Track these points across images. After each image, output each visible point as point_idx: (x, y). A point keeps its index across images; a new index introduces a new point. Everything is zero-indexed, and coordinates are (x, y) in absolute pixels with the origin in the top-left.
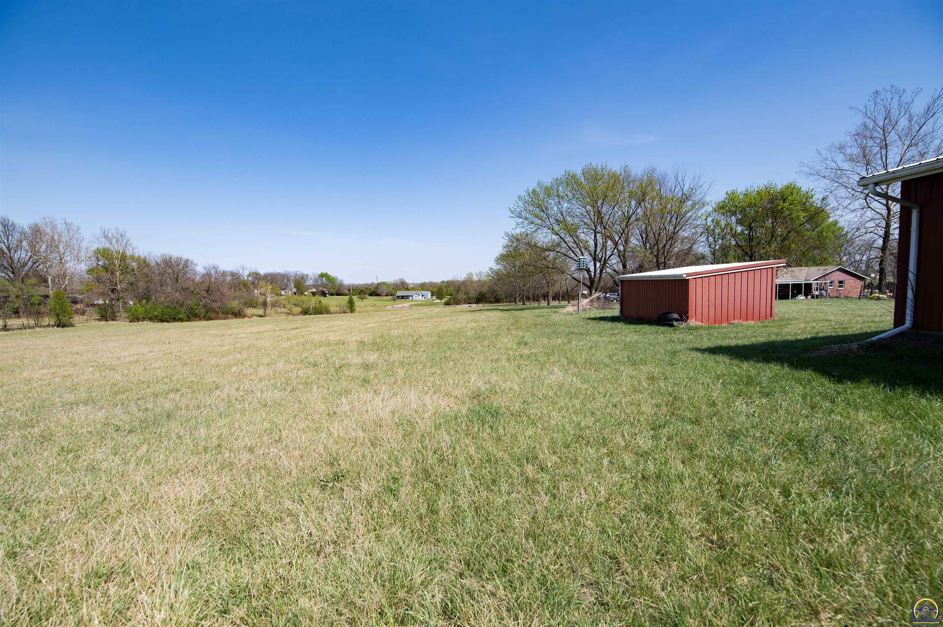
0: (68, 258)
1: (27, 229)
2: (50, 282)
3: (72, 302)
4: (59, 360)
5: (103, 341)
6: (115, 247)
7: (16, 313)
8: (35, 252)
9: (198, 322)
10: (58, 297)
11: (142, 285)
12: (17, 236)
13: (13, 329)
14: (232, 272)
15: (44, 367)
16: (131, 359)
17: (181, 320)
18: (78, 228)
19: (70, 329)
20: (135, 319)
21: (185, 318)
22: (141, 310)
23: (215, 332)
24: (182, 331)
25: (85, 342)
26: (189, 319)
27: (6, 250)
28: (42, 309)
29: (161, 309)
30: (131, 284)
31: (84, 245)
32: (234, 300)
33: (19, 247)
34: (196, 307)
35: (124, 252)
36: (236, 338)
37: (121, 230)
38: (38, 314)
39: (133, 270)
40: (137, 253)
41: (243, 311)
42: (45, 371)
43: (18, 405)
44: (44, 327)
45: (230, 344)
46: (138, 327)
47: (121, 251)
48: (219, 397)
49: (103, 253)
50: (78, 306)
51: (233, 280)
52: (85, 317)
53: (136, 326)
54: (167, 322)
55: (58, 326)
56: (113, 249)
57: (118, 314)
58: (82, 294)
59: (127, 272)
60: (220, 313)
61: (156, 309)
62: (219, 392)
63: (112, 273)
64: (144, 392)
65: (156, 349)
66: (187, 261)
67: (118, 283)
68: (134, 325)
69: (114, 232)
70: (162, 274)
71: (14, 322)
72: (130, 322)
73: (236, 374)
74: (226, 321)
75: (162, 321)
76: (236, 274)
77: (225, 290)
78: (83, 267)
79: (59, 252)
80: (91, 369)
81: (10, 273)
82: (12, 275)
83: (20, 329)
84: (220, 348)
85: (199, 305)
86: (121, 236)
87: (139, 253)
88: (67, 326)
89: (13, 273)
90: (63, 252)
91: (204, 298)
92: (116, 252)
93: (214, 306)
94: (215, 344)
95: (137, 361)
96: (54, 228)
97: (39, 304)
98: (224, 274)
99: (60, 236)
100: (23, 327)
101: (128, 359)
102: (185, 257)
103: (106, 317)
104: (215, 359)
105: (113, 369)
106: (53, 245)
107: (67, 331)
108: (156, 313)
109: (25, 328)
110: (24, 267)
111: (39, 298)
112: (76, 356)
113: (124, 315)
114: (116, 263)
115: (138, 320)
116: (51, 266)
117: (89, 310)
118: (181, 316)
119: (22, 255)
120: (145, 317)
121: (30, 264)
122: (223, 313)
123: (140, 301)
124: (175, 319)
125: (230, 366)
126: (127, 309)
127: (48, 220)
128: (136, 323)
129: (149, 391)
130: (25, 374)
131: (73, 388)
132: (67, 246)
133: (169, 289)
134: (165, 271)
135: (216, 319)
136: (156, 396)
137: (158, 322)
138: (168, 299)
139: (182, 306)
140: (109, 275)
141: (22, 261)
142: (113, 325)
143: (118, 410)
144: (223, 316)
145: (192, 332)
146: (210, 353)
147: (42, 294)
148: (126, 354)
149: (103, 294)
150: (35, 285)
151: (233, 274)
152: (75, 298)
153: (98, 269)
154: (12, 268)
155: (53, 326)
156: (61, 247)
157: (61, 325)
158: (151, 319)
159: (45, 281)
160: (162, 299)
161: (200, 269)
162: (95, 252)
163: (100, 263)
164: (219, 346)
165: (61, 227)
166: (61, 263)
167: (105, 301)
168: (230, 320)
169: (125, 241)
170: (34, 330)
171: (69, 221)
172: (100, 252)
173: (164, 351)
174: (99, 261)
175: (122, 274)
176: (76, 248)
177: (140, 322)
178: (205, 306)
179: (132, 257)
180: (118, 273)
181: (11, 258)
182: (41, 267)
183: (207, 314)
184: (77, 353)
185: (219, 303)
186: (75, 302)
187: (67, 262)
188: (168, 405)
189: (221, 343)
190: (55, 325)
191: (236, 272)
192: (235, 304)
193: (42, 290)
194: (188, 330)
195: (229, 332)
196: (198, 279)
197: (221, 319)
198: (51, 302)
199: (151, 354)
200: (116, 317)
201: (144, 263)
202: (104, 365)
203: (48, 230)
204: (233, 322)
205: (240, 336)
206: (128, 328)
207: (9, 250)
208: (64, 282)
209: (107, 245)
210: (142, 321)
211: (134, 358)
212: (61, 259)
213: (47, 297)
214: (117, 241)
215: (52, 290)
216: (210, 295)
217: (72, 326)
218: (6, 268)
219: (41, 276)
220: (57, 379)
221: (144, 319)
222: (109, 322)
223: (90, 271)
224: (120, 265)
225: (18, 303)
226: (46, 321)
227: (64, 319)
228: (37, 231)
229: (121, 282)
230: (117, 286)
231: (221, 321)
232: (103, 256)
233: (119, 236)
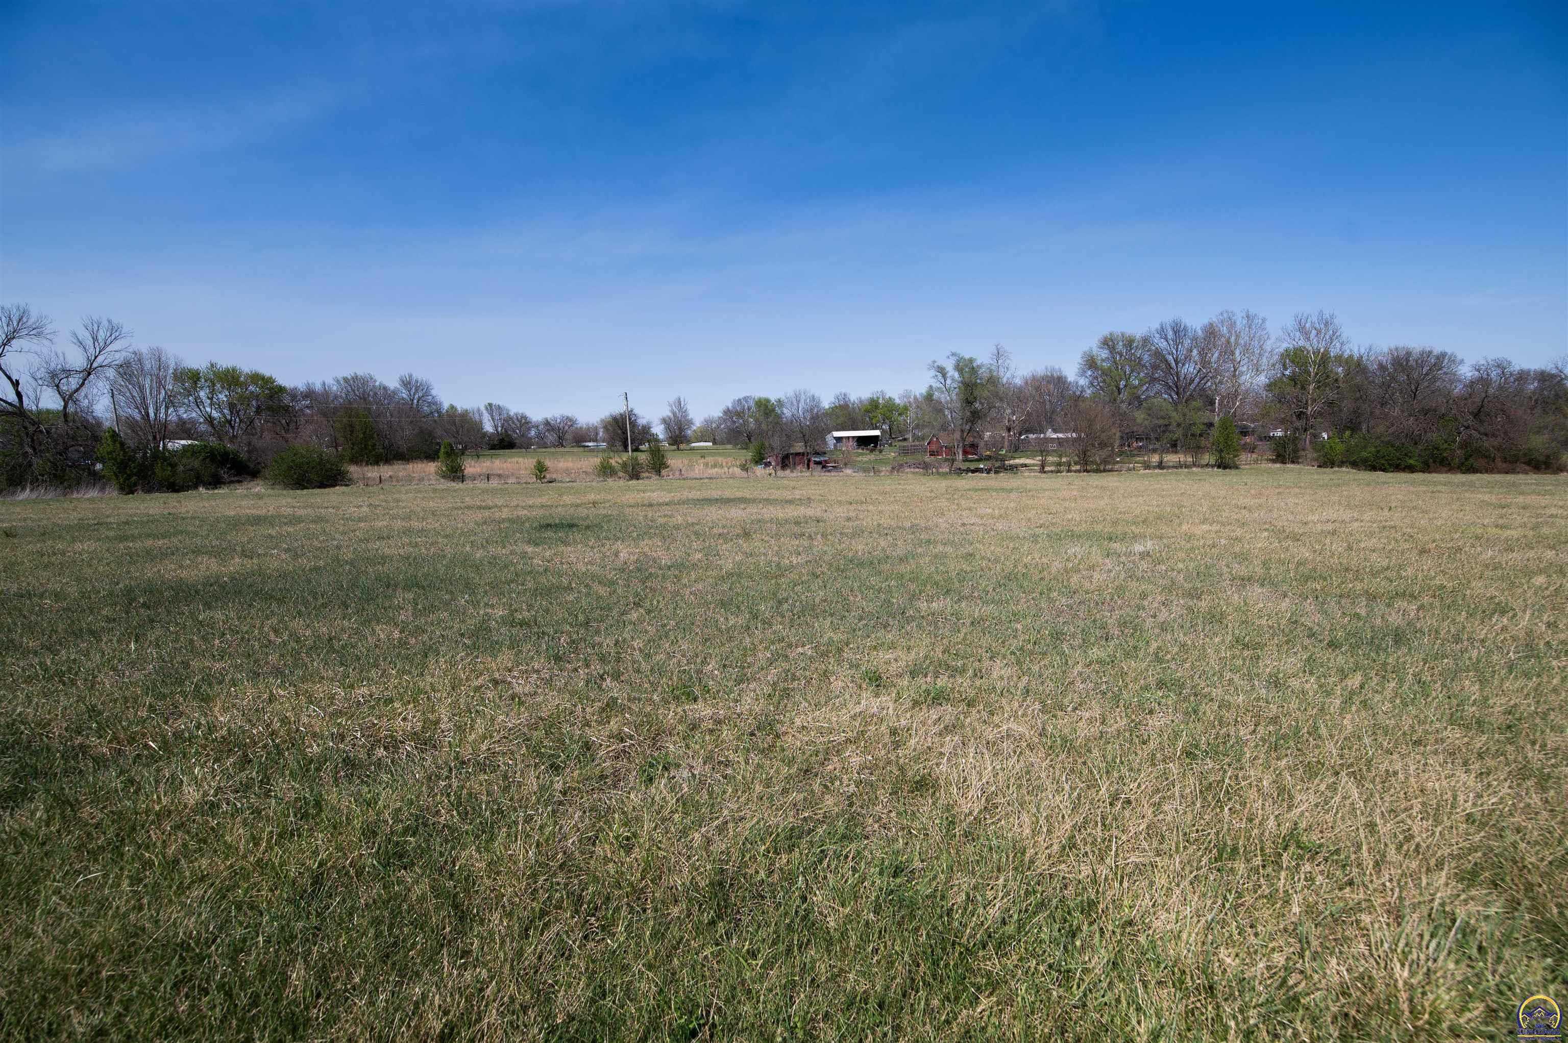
0: (1244, 369)
1: (1200, 333)
2: (1217, 405)
3: (1241, 432)
4: (1224, 514)
5: (1279, 493)
6: (1315, 344)
7: (1174, 447)
8: (1205, 363)
9: (1444, 475)
10: (1225, 425)
11: (1347, 405)
12: (1187, 342)
13: (1169, 467)
14: (1542, 373)
15: (1204, 521)
16: (1325, 528)
17: (1411, 469)
18: (1264, 320)
19: (1233, 472)
20: (1328, 462)
21: (1419, 465)
22: (1340, 448)
23: (1486, 497)
24: (1412, 489)
25: (1253, 492)
26: (1426, 468)
27: (1173, 364)
28: (1203, 442)
29: (1376, 447)
30: (1331, 404)
31: (1268, 346)
32: (1538, 432)
33: (1188, 358)
34: (1446, 446)
35: (1327, 350)
36: (1538, 516)
37: (1327, 315)
38: (1197, 449)
39: (1336, 380)
40: (1348, 351)
41: (1558, 459)
42: (1206, 527)
43: (1181, 566)
44: (1202, 466)
45: (1524, 526)
46: (1332, 476)
47: (1322, 350)
48: (1504, 629)
49: (1295, 357)
50: (1248, 439)
51: (1542, 390)
52: (1254, 456)
53: (1328, 475)
54: (1383, 470)
55: (1219, 467)
56: (1310, 348)
57: (1303, 453)
58: (1253, 421)
59: (1326, 385)
60: (1498, 460)
61: (1365, 447)
62: (1505, 620)
63: (1303, 388)
64: (1351, 585)
65: (1366, 517)
66: (1443, 355)
67: (1309, 402)
68: (1325, 473)
69: (1315, 319)
70: (1386, 386)
71: (1171, 458)
72: (1319, 466)
73: (1548, 593)
74: (1510, 478)
75: (1374, 468)
76: (1553, 376)
77: (1520, 412)
78: (1262, 379)
79: (1233, 360)
80: (1266, 534)
81: (1173, 394)
82: (1175, 397)
83: (1176, 467)
84: (1500, 532)
85: (1454, 441)
86: (1326, 324)
87: (1351, 350)
88: (1230, 468)
89: (1177, 394)
90: (1238, 359)
91: (1467, 428)
92: (1314, 353)
93: (1486, 444)
94: (1486, 522)
95: (1334, 533)
96: (1233, 324)
97: (1201, 435)
98: (1523, 376)
99: (1237, 337)
100: (1180, 466)
101: (1319, 527)
102: (1437, 350)
103: (1284, 457)
104: (1490, 553)
105: (1296, 538)
106: (1228, 352)
107: (1231, 476)
108: (1365, 454)
109: (1181, 467)
110: (1190, 384)
111: (1202, 427)
112: (1243, 511)
113: (1310, 454)
114: (1311, 370)
115: (1332, 464)
116: (1221, 382)
117: (1263, 445)
118: (1412, 462)
119: (1189, 369)
120: (1344, 460)
121: (1197, 380)
122: (1505, 460)
123: (1341, 432)
124: (1398, 467)
125: (1529, 574)
126: (1319, 446)
127: (1225, 315)
128: (1328, 470)
129: (1359, 586)
130: (1185, 527)
131: (1243, 558)
132: (1246, 349)
133: (1396, 412)
134: (1393, 379)
135: (1487, 472)
136: (1372, 597)
137: (1365, 470)
138: (1390, 431)
139: (1416, 443)
140: (1296, 391)
141: (1189, 377)
142: (1292, 470)
143: (1309, 605)
144: (1504, 465)
145: (1433, 492)
146: (1478, 538)
147: (1206, 421)
148: (1315, 518)
149: (1283, 422)
150: (1199, 410)
151: (1543, 377)
152: (1246, 427)
153: (1283, 382)
154: (1177, 387)
155: (1213, 466)
156: (1237, 352)
157: (1223, 465)
158: (1354, 465)
159: (1212, 403)
160: (1380, 429)
161: (1466, 372)
162: (1282, 355)
163: (1287, 373)
164: (1497, 526)
165: (1240, 323)
166: (1234, 376)
167: (1286, 432)
168: (1521, 476)
169: (1331, 332)
170: (1190, 470)
171: (1252, 311)
172: (1289, 355)
173: (1381, 521)
174: (1286, 369)
175: (1319, 387)
176: (1257, 352)
177: (1336, 469)
178: (1464, 445)
179: (1339, 359)
180: (1311, 387)
181: (1177, 373)
182: (1209, 383)
183: (1466, 459)
184: (1245, 508)
185: (1499, 439)
186: (1244, 432)
187: (1242, 373)
188: (1395, 619)
189: (1500, 522)
190: (1215, 465)
191: (1554, 371)
192: (1538, 442)
193: (1206, 417)
194: (1424, 488)
195: (1520, 499)
196: (1458, 390)
197: (1499, 472)
198: (1214, 432)
199: (1356, 524)
200: (1298, 458)
201: (1356, 367)
202: (1284, 531)
203: (1224, 330)
204: (1529, 479)
205: (1549, 512)
206: (1316, 477)
207: (1177, 364)
208: (1234, 404)
209: (1302, 343)
210: (1339, 466)
211: (1330, 527)
212: (1235, 370)
213: (1211, 425)
214: (1319, 332)
215: (1218, 415)
216: (1482, 422)
217: (1237, 467)
218: (1170, 387)
219: (1207, 397)
220: (1223, 542)
221: (1342, 464)
222: (1288, 465)
223: (1270, 387)
224: (1317, 374)
225: (1179, 434)
226: (1207, 458)
227: (1228, 457)
228: (1211, 333)
229: (1314, 401)
230: (1307, 409)
231: (1498, 477)
232: (1293, 362)
233: (1322, 326)
